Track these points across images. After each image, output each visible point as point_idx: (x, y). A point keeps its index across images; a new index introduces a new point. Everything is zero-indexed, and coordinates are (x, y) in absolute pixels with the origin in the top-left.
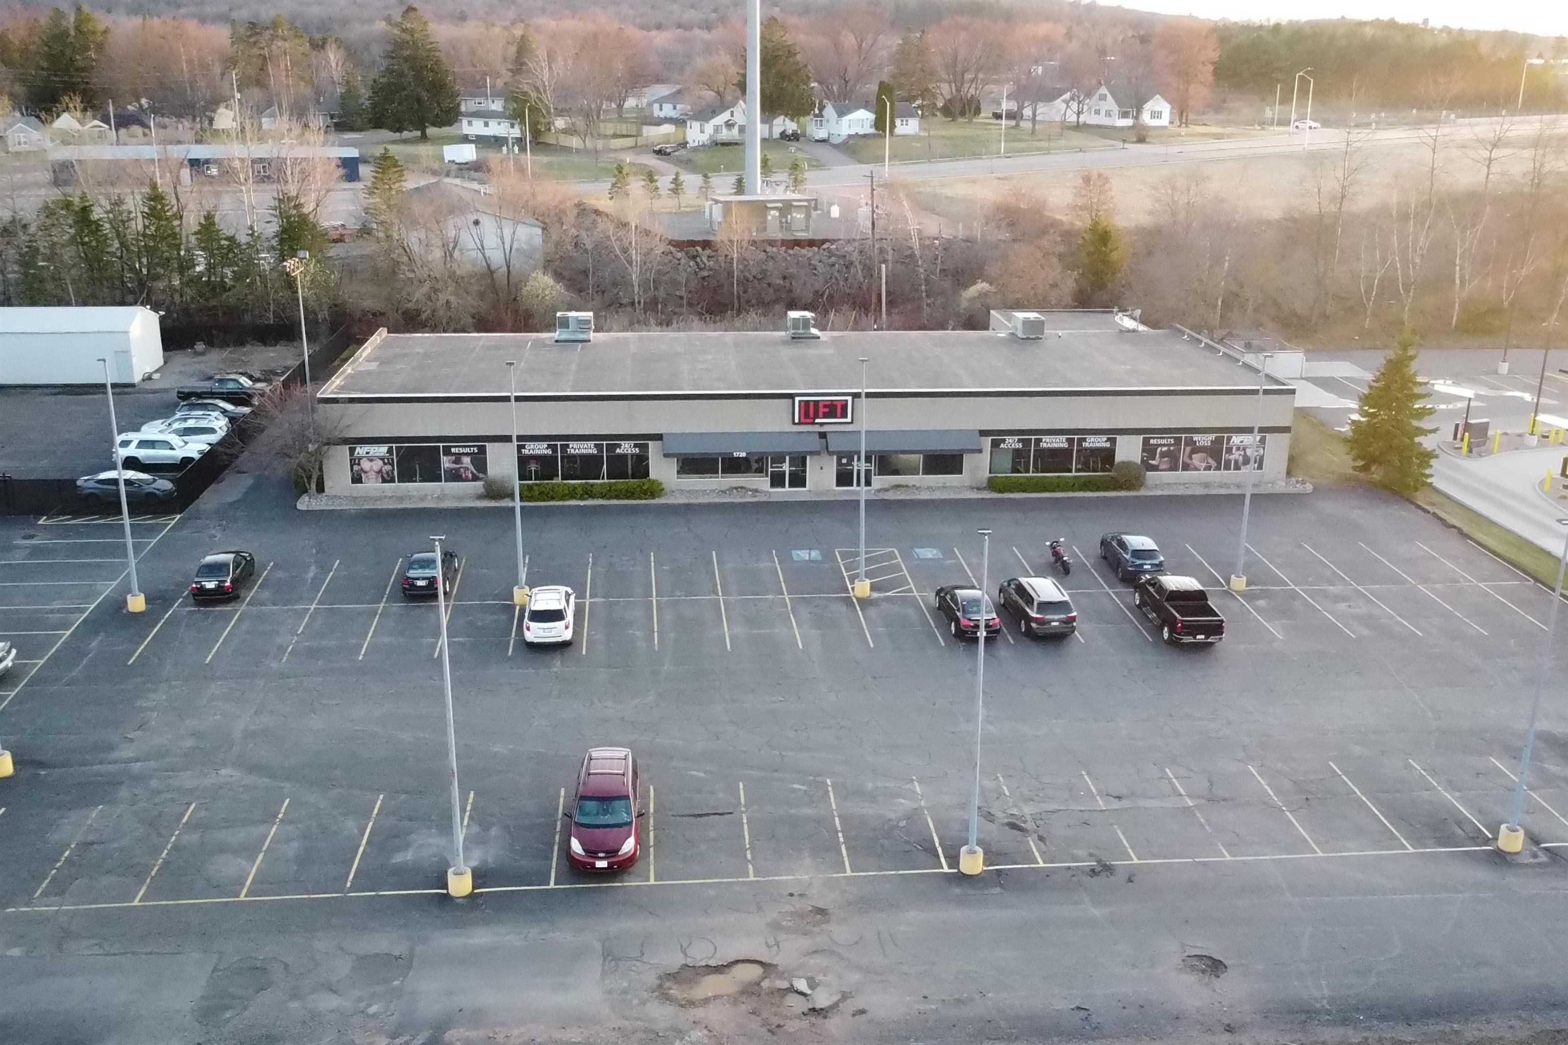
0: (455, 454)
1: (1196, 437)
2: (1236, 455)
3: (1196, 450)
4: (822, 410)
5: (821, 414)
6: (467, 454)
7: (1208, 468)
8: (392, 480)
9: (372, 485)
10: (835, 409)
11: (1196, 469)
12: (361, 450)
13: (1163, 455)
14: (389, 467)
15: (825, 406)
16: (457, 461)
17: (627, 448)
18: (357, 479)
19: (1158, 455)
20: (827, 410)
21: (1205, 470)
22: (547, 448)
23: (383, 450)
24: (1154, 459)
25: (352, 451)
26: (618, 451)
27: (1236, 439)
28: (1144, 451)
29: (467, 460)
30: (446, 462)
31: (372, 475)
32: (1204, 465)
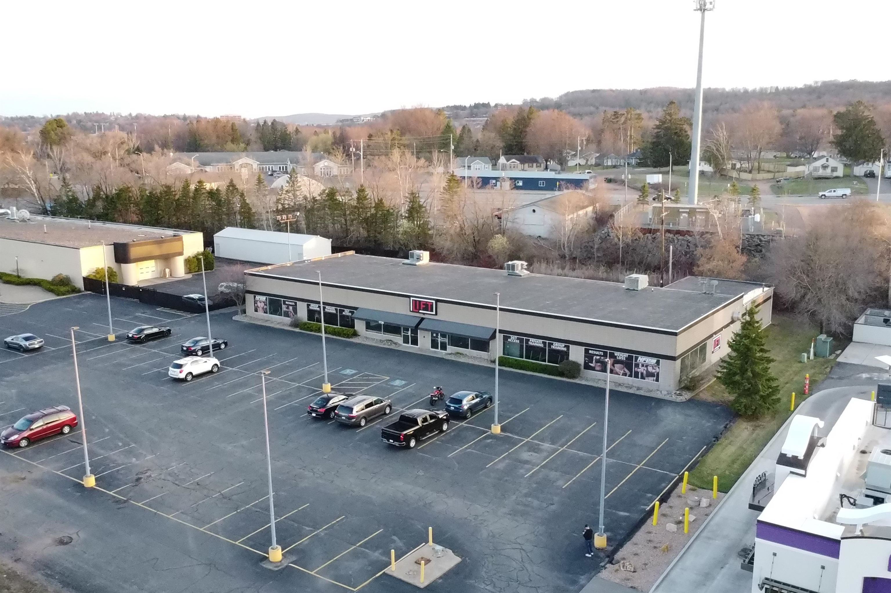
0: (287, 304)
1: (617, 354)
2: (641, 370)
3: (617, 362)
4: (422, 306)
5: (422, 309)
6: (291, 305)
7: (625, 374)
8: (267, 313)
9: (260, 314)
10: (427, 307)
11: (617, 373)
12: (258, 297)
13: (597, 361)
14: (265, 307)
15: (424, 304)
16: (288, 308)
17: (347, 312)
18: (256, 310)
19: (594, 361)
20: (424, 306)
21: (622, 375)
22: (318, 307)
23: (263, 298)
24: (592, 363)
25: (255, 297)
26: (343, 313)
27: (641, 359)
28: (585, 357)
29: (291, 308)
30: (284, 308)
31: (261, 309)
32: (622, 372)
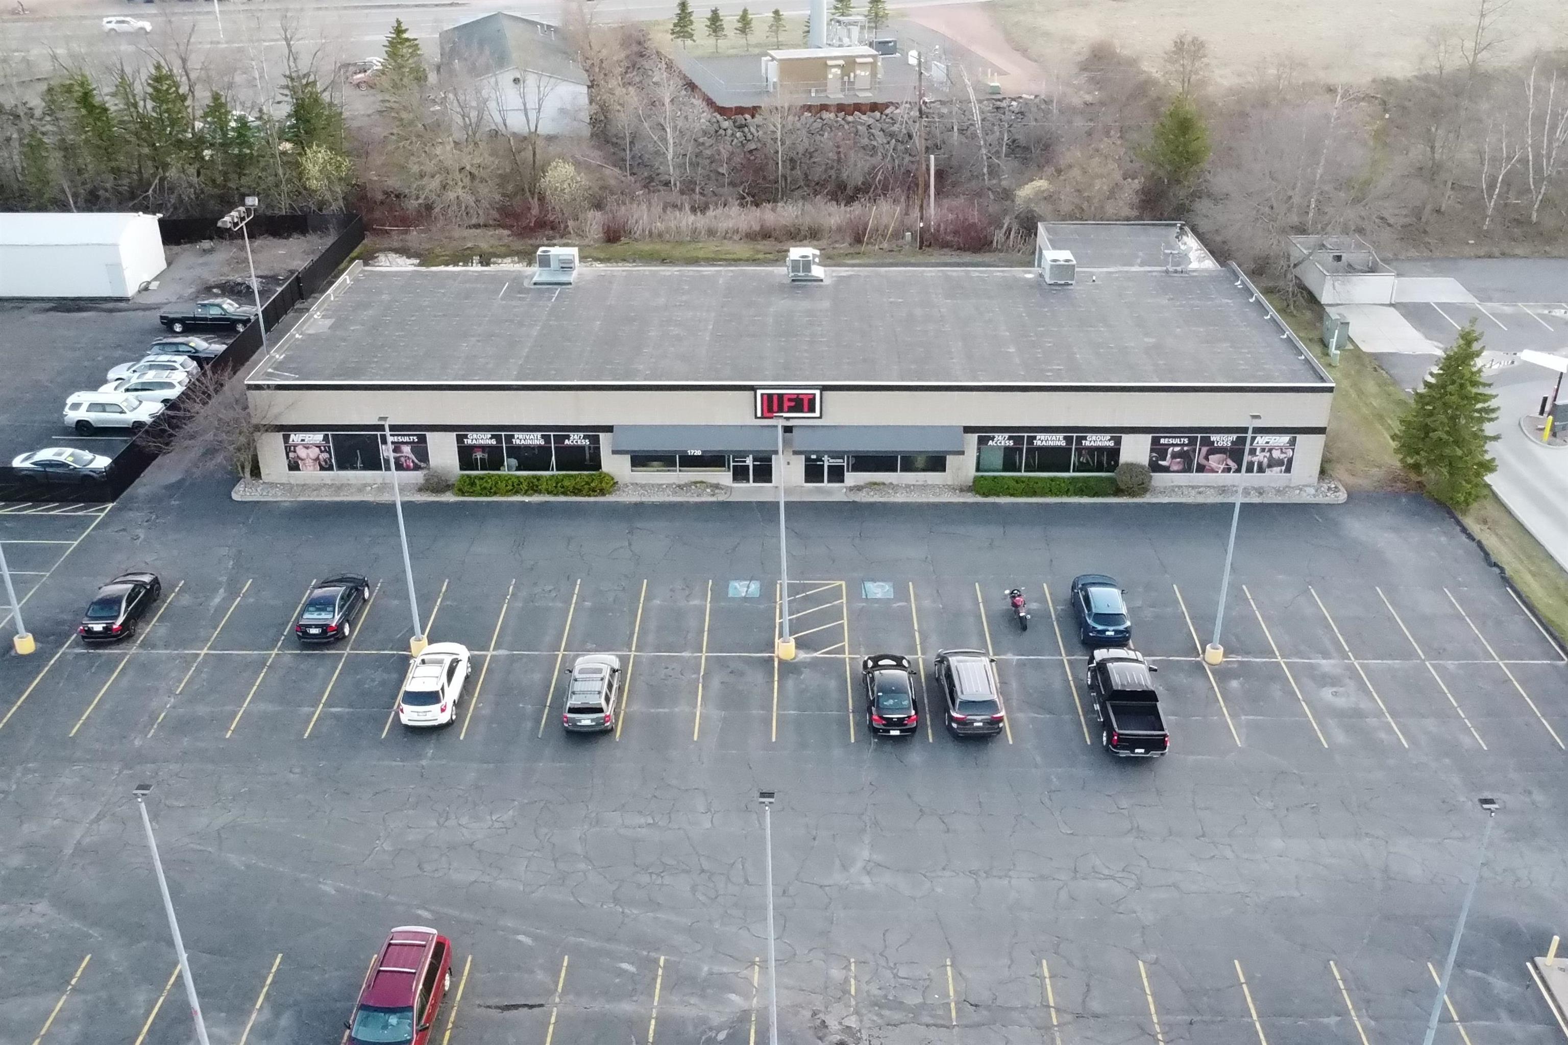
0: (393, 443)
2: (1261, 457)
4: (786, 404)
5: (786, 408)
10: (802, 404)
11: (1213, 471)
15: (790, 400)
16: (397, 451)
20: (793, 404)
22: (491, 438)
26: (567, 442)
